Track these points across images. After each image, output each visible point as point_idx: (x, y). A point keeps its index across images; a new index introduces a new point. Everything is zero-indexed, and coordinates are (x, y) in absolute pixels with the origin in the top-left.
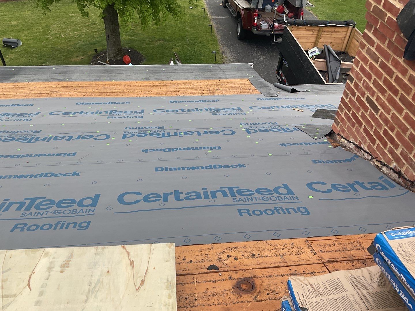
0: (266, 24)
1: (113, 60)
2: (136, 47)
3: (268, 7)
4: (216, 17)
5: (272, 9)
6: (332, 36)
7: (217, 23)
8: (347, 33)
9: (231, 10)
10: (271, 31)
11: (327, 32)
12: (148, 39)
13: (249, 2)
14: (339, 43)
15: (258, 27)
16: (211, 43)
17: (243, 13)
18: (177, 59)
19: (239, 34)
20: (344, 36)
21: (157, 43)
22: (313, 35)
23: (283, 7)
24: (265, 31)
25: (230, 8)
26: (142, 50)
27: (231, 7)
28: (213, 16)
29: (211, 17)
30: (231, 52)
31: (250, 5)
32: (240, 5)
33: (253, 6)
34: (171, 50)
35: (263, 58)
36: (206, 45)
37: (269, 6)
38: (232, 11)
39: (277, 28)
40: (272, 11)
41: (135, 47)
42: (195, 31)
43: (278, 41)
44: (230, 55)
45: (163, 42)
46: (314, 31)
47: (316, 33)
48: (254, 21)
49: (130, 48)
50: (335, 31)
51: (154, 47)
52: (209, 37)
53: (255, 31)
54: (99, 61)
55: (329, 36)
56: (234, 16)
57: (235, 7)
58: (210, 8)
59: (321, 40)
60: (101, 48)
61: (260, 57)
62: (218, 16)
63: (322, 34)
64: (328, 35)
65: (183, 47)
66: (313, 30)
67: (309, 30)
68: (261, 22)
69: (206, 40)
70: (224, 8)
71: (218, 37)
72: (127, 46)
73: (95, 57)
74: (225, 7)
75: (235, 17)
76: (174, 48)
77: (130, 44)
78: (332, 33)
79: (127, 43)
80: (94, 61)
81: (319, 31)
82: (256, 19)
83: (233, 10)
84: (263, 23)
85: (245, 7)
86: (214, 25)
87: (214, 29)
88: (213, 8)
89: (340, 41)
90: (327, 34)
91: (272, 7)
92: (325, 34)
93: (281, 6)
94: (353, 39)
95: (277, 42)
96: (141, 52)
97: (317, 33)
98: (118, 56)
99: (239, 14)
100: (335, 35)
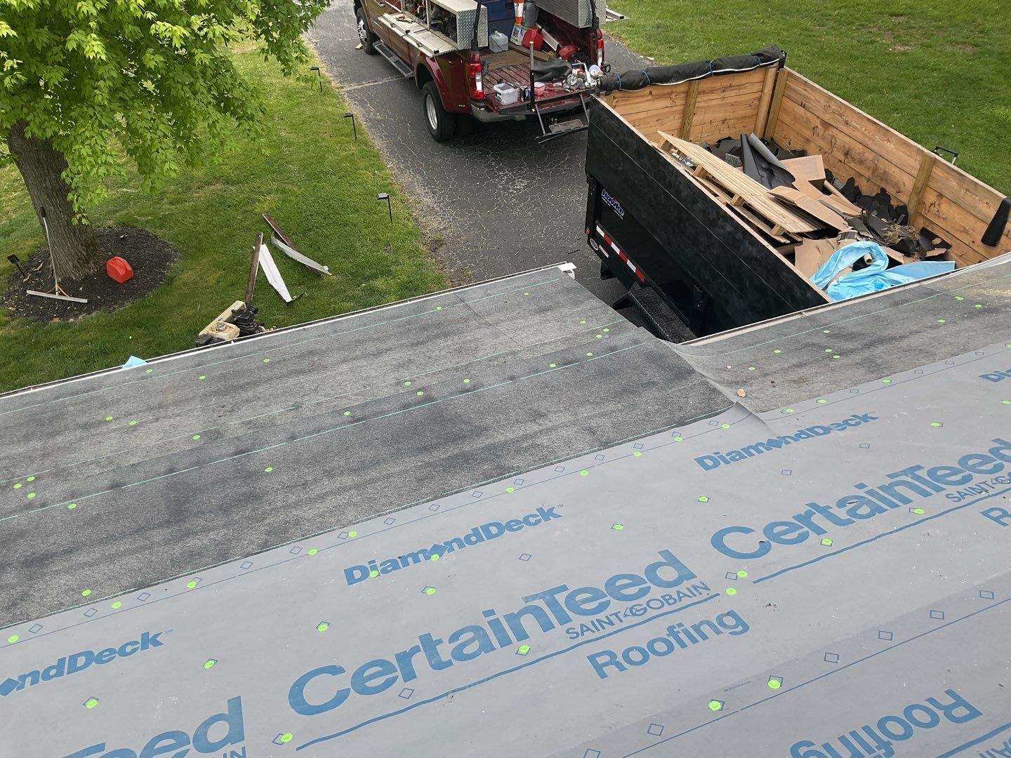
0: (511, 90)
1: (74, 278)
2: (139, 218)
3: (497, 38)
4: (354, 86)
5: (509, 41)
6: (725, 101)
7: (362, 103)
8: (764, 87)
9: (392, 60)
10: (530, 107)
11: (712, 91)
12: (173, 187)
13: (448, 35)
14: (745, 117)
15: (490, 101)
16: (362, 164)
17: (435, 67)
18: (277, 236)
19: (434, 127)
20: (758, 95)
21: (201, 193)
22: (674, 109)
23: (540, 31)
24: (513, 109)
25: (390, 56)
26: (162, 227)
27: (390, 49)
28: (346, 85)
29: (342, 88)
30: (428, 183)
31: (454, 44)
32: (423, 46)
33: (461, 45)
34: (249, 208)
35: (521, 184)
36: (349, 175)
37: (500, 34)
38: (397, 62)
39: (542, 95)
40: (511, 47)
41: (136, 221)
42: (305, 136)
43: (554, 133)
44: (427, 193)
45: (219, 186)
46: (673, 96)
47: (680, 102)
48: (475, 86)
49: (124, 224)
50: (731, 86)
51: (195, 211)
52: (353, 148)
53: (481, 113)
54: (29, 292)
55: (719, 102)
56: (406, 75)
57: (406, 50)
58: (331, 63)
59: (696, 120)
60: (31, 242)
61: (513, 184)
62: (359, 83)
63: (698, 100)
64: (714, 100)
65: (283, 192)
66: (672, 93)
67: (660, 97)
68: (496, 88)
69: (346, 157)
70: (369, 57)
71: (378, 143)
72: (111, 222)
73: (17, 277)
74: (372, 52)
75: (412, 78)
76: (259, 201)
77: (118, 214)
78: (725, 93)
79: (109, 213)
80: (15, 291)
81: (687, 93)
82: (479, 81)
83: (397, 58)
84: (502, 89)
85: (440, 52)
86: (356, 110)
87: (360, 120)
88: (338, 61)
89: (749, 112)
90: (712, 96)
91: (509, 37)
92: (706, 98)
93: (534, 32)
94: (784, 98)
95: (553, 135)
96: (159, 233)
97: (683, 102)
98: (88, 263)
99: (423, 70)
100: (731, 96)
